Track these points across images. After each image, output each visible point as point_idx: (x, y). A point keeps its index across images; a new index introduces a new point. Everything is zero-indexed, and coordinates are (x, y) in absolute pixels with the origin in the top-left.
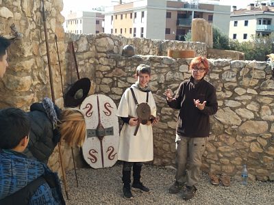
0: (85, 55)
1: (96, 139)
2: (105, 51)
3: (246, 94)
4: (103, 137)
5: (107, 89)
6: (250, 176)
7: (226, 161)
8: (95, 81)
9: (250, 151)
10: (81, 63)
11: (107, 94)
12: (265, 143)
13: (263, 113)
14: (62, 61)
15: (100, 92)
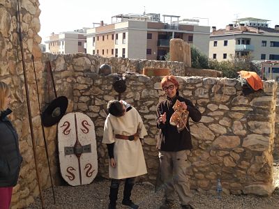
0: (63, 74)
1: (73, 156)
2: (82, 70)
3: (219, 110)
4: (80, 154)
5: (85, 107)
6: (224, 190)
7: (201, 175)
8: (73, 100)
9: (224, 165)
10: (59, 81)
11: (85, 112)
12: (238, 157)
13: (235, 128)
14: (39, 80)
15: (78, 110)
